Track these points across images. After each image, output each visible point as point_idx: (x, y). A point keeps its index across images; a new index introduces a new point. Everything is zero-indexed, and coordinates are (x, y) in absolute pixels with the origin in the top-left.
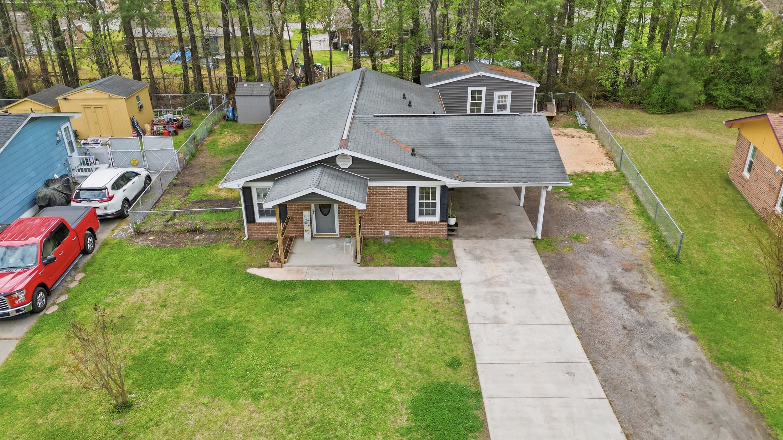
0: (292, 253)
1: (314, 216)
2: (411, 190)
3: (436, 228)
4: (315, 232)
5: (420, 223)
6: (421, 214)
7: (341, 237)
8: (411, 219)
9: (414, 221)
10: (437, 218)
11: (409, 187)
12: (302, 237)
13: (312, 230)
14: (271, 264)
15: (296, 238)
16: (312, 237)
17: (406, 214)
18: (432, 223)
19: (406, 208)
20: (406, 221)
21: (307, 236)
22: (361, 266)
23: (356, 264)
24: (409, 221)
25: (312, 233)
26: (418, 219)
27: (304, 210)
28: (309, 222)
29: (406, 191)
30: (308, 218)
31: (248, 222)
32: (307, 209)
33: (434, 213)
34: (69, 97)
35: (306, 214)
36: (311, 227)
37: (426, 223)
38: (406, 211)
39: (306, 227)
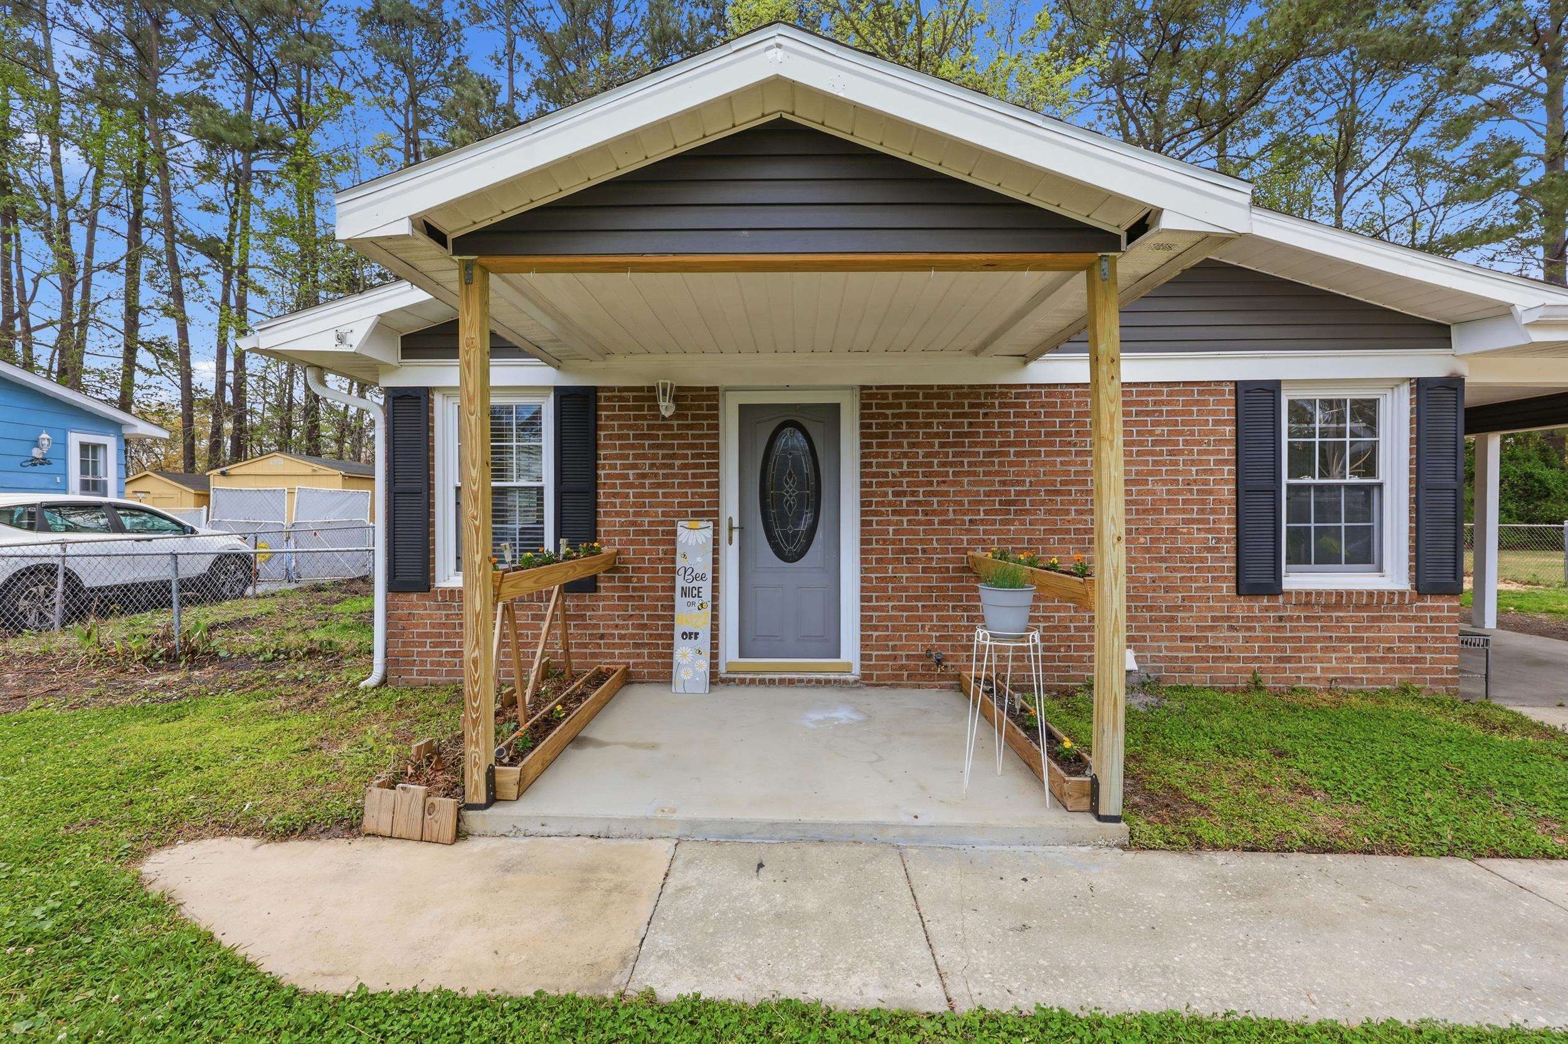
0: (577, 741)
1: (731, 555)
2: (1258, 403)
3: (1392, 630)
4: (730, 651)
5: (1307, 599)
6: (1295, 554)
7: (869, 680)
8: (1256, 577)
9: (1273, 589)
10: (1396, 575)
11: (1241, 388)
12: (663, 675)
13: (714, 637)
14: (376, 816)
15: (628, 679)
16: (715, 679)
17: (1228, 549)
18: (1373, 601)
19: (1227, 515)
20: (1227, 587)
21: (690, 663)
22: (1133, 844)
23: (1087, 822)
24: (1246, 587)
25: (714, 656)
26: (1294, 578)
27: (684, 516)
28: (706, 587)
29: (1227, 410)
30: (702, 563)
31: (395, 585)
32: (697, 516)
33: (1363, 553)
34: (232, 472)
35: (692, 538)
36: (715, 617)
37: (1338, 600)
38: (1228, 527)
39: (690, 615)
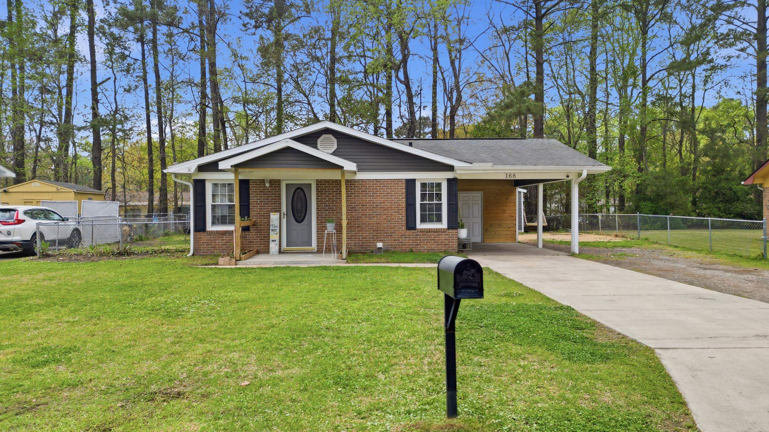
1: (284, 221)
2: (410, 183)
3: (443, 237)
4: (284, 245)
5: (422, 231)
6: (423, 220)
7: (319, 252)
8: (411, 225)
9: (414, 228)
10: (444, 225)
11: (406, 181)
12: (267, 251)
13: (280, 241)
15: (258, 252)
16: (280, 252)
17: (404, 218)
18: (437, 231)
19: (404, 210)
20: (404, 228)
21: (274, 247)
24: (408, 228)
25: (280, 246)
26: (420, 226)
27: (272, 211)
28: (278, 229)
29: (404, 186)
30: (277, 223)
31: (196, 230)
32: (276, 211)
33: (439, 220)
35: (274, 217)
36: (280, 234)
37: (429, 231)
38: (404, 214)
39: (274, 236)
